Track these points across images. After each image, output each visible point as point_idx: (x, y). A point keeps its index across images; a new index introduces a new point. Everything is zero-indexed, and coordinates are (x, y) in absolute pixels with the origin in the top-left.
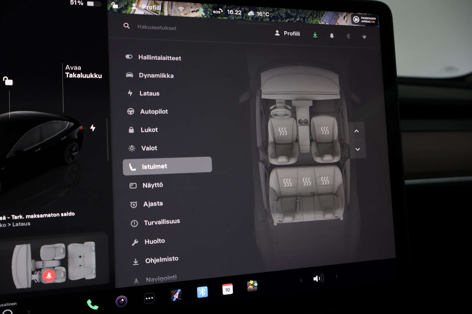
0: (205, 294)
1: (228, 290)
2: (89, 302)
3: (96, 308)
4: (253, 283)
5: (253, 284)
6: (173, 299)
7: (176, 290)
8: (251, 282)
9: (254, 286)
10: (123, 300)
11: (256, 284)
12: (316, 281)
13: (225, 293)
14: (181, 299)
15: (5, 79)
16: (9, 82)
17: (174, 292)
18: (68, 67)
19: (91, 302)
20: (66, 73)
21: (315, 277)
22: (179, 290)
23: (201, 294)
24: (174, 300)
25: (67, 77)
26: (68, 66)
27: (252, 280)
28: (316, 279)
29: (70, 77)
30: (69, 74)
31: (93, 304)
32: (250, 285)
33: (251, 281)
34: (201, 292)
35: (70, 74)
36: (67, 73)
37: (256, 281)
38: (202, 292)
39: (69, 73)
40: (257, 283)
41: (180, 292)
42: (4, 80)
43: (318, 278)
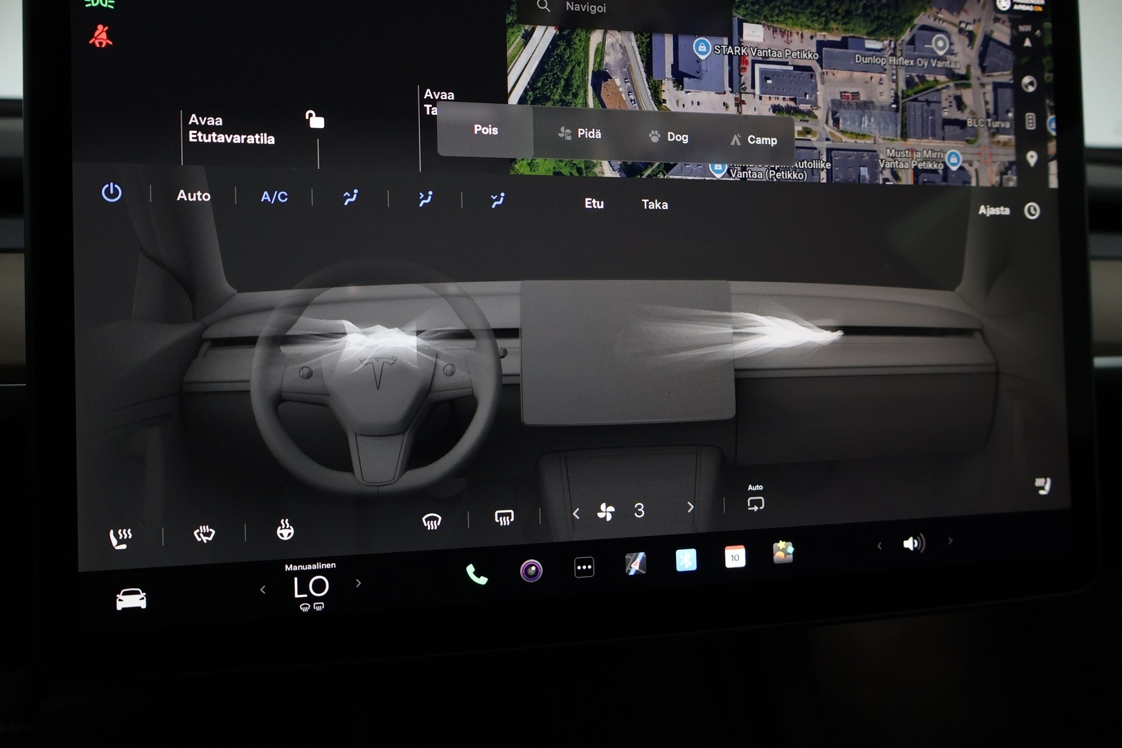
0: (690, 563)
1: (737, 559)
2: (470, 569)
3: (483, 581)
4: (784, 547)
5: (783, 551)
6: (629, 571)
7: (635, 554)
8: (782, 544)
9: (787, 554)
10: (533, 568)
11: (791, 549)
12: (908, 549)
13: (730, 564)
14: (644, 572)
15: (311, 115)
16: (317, 122)
17: (632, 558)
18: (428, 94)
19: (474, 570)
20: (425, 106)
21: (907, 539)
22: (641, 555)
23: (684, 564)
24: (632, 573)
25: (428, 113)
26: (428, 90)
27: (783, 541)
28: (909, 544)
29: (433, 113)
30: (430, 108)
31: (478, 574)
32: (779, 550)
33: (781, 541)
34: (683, 560)
35: (433, 109)
36: (428, 106)
37: (790, 543)
38: (686, 560)
39: (431, 106)
40: (793, 546)
41: (643, 557)
42: (307, 118)
43: (914, 543)
